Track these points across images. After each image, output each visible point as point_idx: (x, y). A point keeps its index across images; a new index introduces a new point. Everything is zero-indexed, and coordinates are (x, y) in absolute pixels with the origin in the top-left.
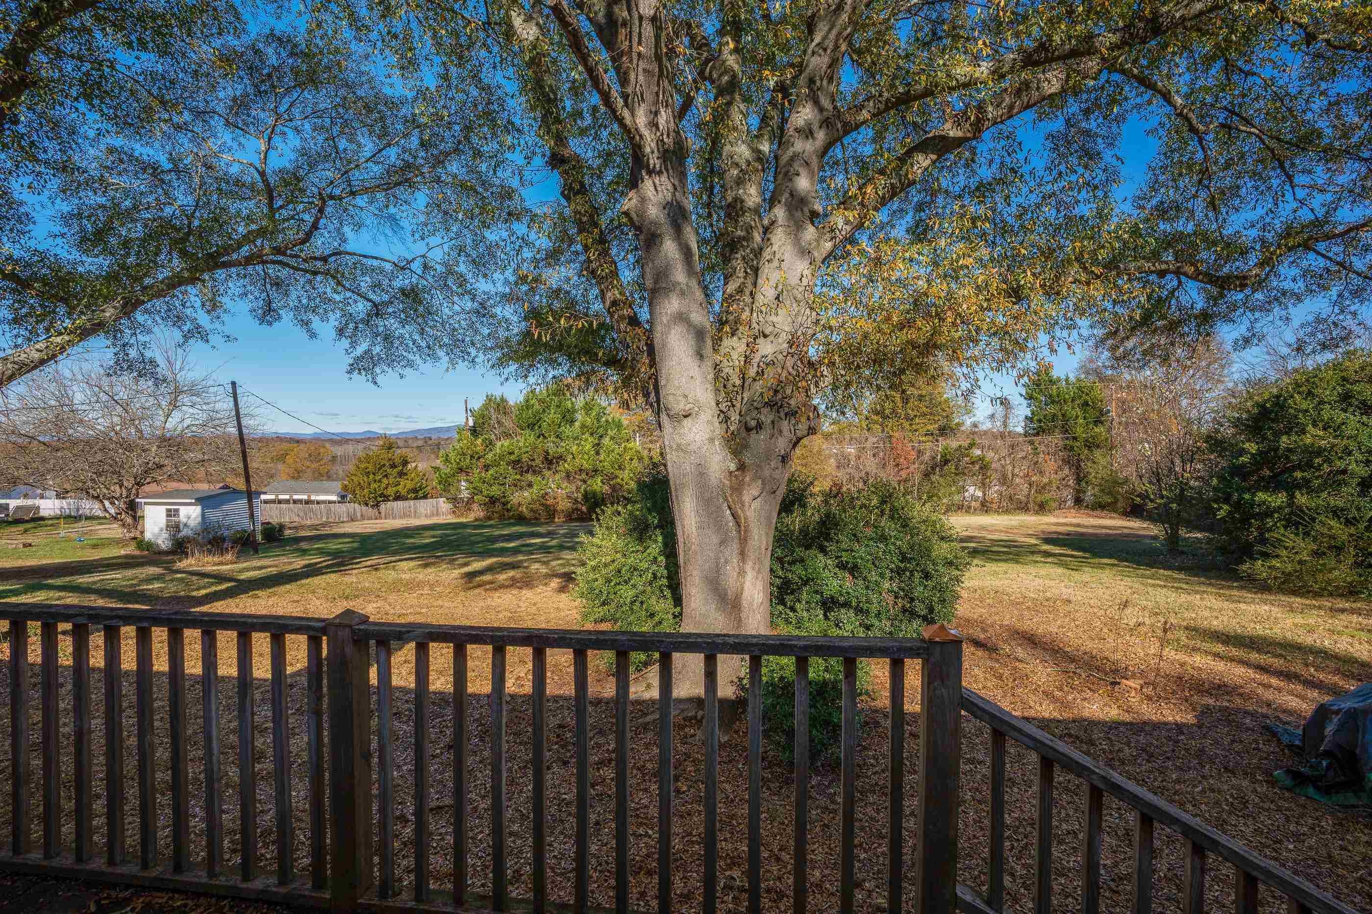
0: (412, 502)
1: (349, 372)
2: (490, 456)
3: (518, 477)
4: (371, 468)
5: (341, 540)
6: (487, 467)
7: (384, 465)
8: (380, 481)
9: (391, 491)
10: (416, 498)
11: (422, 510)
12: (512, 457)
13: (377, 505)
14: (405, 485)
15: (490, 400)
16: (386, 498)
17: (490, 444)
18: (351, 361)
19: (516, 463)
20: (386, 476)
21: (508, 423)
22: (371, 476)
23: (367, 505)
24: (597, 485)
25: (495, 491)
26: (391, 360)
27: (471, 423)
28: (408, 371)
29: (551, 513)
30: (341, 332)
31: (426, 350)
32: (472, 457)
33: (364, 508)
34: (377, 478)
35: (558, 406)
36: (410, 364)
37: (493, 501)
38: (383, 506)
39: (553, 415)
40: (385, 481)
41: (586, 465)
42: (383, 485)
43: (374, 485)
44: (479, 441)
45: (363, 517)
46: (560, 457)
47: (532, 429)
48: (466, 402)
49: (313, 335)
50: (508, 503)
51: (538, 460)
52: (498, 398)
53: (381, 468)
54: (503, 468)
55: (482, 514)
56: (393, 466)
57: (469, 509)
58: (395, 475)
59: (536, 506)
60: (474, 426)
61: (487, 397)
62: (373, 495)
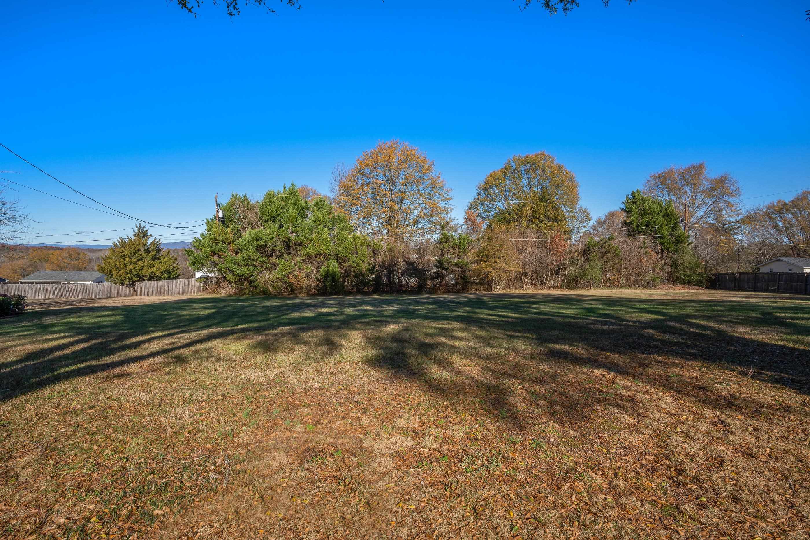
0: (165, 282)
2: (240, 241)
3: (265, 259)
4: (127, 252)
6: (236, 251)
7: (139, 250)
8: (135, 263)
9: (146, 272)
10: (169, 278)
11: (175, 288)
12: (259, 242)
13: (133, 284)
14: (158, 267)
15: (236, 198)
16: (141, 278)
17: (237, 233)
19: (260, 249)
20: (141, 259)
21: (250, 216)
22: (127, 259)
23: (123, 284)
24: (334, 266)
25: (245, 271)
27: (221, 215)
29: (292, 289)
32: (223, 242)
33: (120, 287)
34: (133, 261)
35: (295, 204)
37: (242, 279)
38: (138, 286)
39: (292, 211)
40: (140, 263)
41: (324, 249)
42: (139, 267)
43: (129, 267)
44: (229, 229)
45: (119, 295)
46: (300, 244)
47: (274, 221)
48: (216, 198)
50: (256, 281)
51: (281, 246)
52: (242, 197)
53: (135, 253)
54: (252, 252)
55: (232, 291)
56: (148, 252)
57: (219, 287)
58: (149, 259)
59: (280, 284)
60: (223, 218)
61: (233, 195)
62: (129, 275)
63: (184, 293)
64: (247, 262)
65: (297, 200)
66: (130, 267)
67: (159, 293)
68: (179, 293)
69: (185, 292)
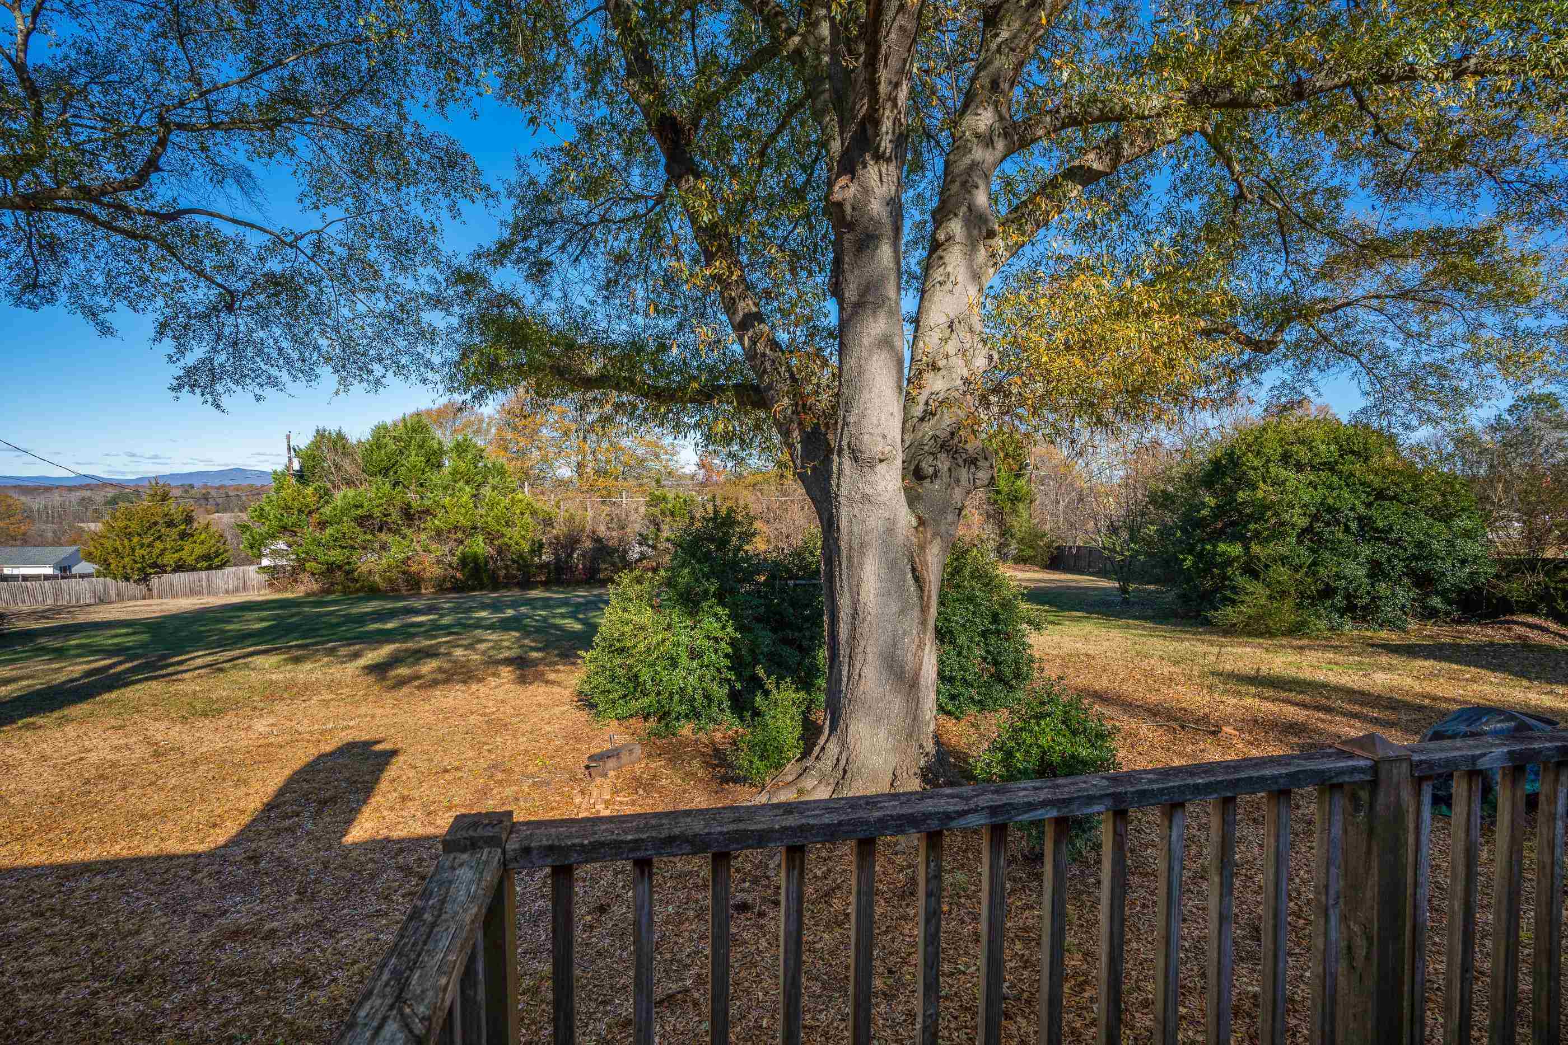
0: (203, 574)
1: (174, 389)
2: (327, 510)
3: (369, 537)
4: (134, 526)
5: (113, 632)
6: (323, 525)
7: (156, 524)
8: (150, 545)
9: (169, 559)
10: (209, 568)
11: (220, 583)
12: (360, 511)
13: (145, 579)
14: (190, 551)
15: (323, 436)
16: (162, 569)
17: (325, 495)
18: (181, 373)
19: (361, 521)
20: (159, 538)
21: (347, 465)
22: (135, 539)
23: (127, 579)
24: (479, 546)
25: (336, 555)
26: (239, 377)
27: (296, 466)
28: (268, 392)
29: (414, 582)
30: (162, 328)
31: (298, 364)
32: (300, 511)
33: (122, 584)
34: (146, 541)
35: (421, 447)
36: (273, 382)
37: (331, 568)
38: (155, 581)
39: (415, 458)
40: (158, 544)
41: (463, 522)
42: (156, 551)
43: (139, 552)
44: (310, 490)
45: (120, 597)
46: (427, 512)
47: (386, 475)
48: (288, 437)
49: (106, 330)
50: (354, 571)
51: (395, 515)
52: (334, 435)
53: (150, 528)
54: (347, 525)
55: (316, 587)
56: (171, 524)
57: (296, 581)
58: (175, 536)
59: (394, 574)
60: (301, 471)
61: (318, 431)
62: (139, 565)
63: (236, 590)
64: (340, 541)
65: (424, 440)
66: (142, 551)
67: (192, 592)
68: (227, 592)
69: (238, 591)
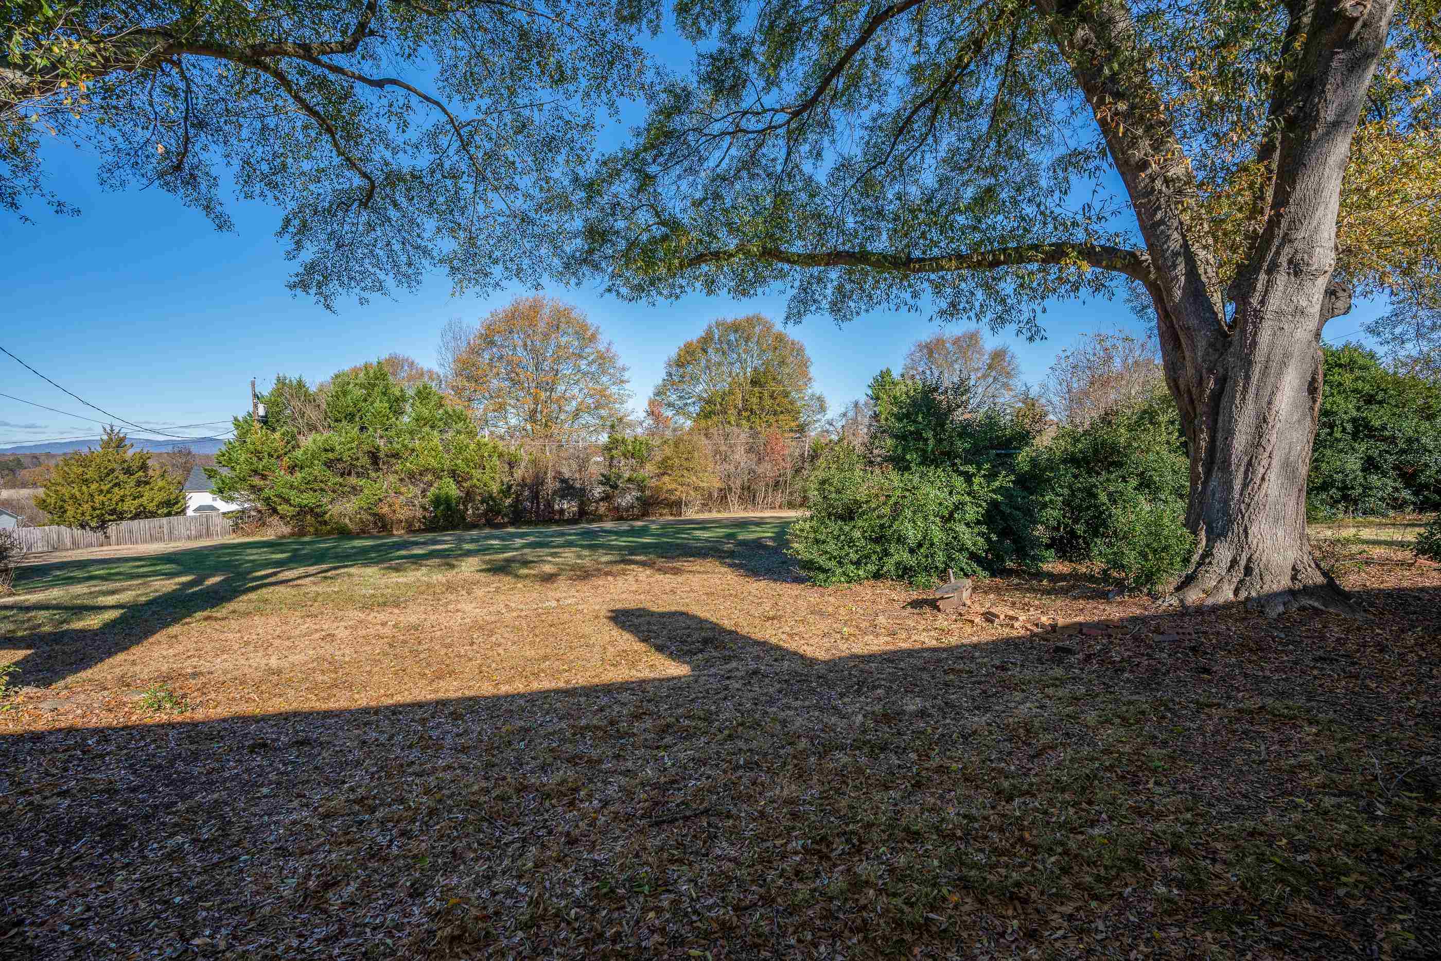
0: (164, 520)
1: (293, 286)
2: (299, 453)
3: (339, 480)
4: (90, 473)
6: (292, 469)
7: (113, 471)
8: (108, 492)
9: (130, 505)
10: (169, 514)
12: (330, 455)
13: (103, 525)
14: (150, 498)
15: (284, 384)
16: (121, 517)
17: (292, 442)
18: (301, 270)
19: (329, 464)
20: (117, 484)
22: (93, 486)
23: (83, 526)
24: (449, 488)
25: (308, 499)
26: (348, 278)
27: (261, 411)
28: (374, 297)
29: (383, 525)
32: (271, 456)
33: (78, 532)
34: (105, 488)
35: (384, 394)
36: (380, 287)
37: (303, 511)
38: (112, 529)
39: (379, 405)
40: (117, 491)
41: (434, 463)
42: (116, 498)
43: (99, 499)
44: (277, 435)
45: (76, 545)
46: (396, 456)
47: (351, 421)
48: (253, 384)
50: (326, 513)
51: (365, 460)
52: (295, 382)
53: (108, 475)
54: (318, 469)
55: (286, 530)
56: (128, 472)
57: (264, 524)
58: (132, 484)
59: (365, 516)
60: (266, 416)
61: (278, 379)
62: (98, 512)
63: (199, 536)
64: (310, 485)
65: (386, 387)
66: (101, 498)
67: (153, 539)
68: (189, 538)
69: (201, 536)
